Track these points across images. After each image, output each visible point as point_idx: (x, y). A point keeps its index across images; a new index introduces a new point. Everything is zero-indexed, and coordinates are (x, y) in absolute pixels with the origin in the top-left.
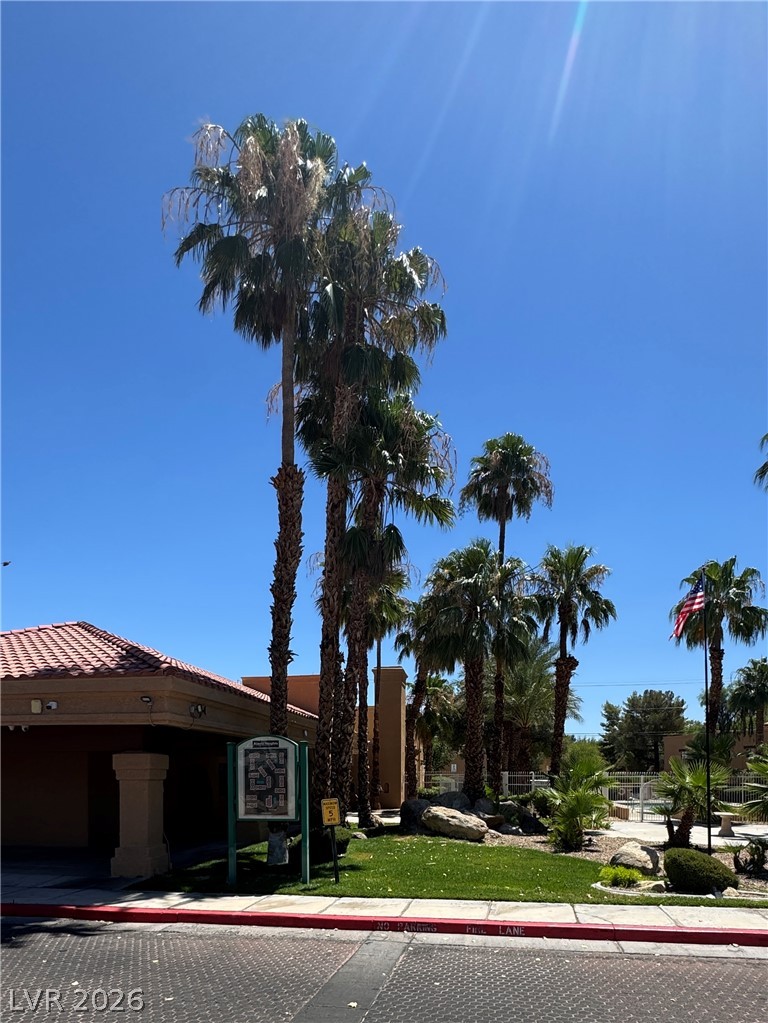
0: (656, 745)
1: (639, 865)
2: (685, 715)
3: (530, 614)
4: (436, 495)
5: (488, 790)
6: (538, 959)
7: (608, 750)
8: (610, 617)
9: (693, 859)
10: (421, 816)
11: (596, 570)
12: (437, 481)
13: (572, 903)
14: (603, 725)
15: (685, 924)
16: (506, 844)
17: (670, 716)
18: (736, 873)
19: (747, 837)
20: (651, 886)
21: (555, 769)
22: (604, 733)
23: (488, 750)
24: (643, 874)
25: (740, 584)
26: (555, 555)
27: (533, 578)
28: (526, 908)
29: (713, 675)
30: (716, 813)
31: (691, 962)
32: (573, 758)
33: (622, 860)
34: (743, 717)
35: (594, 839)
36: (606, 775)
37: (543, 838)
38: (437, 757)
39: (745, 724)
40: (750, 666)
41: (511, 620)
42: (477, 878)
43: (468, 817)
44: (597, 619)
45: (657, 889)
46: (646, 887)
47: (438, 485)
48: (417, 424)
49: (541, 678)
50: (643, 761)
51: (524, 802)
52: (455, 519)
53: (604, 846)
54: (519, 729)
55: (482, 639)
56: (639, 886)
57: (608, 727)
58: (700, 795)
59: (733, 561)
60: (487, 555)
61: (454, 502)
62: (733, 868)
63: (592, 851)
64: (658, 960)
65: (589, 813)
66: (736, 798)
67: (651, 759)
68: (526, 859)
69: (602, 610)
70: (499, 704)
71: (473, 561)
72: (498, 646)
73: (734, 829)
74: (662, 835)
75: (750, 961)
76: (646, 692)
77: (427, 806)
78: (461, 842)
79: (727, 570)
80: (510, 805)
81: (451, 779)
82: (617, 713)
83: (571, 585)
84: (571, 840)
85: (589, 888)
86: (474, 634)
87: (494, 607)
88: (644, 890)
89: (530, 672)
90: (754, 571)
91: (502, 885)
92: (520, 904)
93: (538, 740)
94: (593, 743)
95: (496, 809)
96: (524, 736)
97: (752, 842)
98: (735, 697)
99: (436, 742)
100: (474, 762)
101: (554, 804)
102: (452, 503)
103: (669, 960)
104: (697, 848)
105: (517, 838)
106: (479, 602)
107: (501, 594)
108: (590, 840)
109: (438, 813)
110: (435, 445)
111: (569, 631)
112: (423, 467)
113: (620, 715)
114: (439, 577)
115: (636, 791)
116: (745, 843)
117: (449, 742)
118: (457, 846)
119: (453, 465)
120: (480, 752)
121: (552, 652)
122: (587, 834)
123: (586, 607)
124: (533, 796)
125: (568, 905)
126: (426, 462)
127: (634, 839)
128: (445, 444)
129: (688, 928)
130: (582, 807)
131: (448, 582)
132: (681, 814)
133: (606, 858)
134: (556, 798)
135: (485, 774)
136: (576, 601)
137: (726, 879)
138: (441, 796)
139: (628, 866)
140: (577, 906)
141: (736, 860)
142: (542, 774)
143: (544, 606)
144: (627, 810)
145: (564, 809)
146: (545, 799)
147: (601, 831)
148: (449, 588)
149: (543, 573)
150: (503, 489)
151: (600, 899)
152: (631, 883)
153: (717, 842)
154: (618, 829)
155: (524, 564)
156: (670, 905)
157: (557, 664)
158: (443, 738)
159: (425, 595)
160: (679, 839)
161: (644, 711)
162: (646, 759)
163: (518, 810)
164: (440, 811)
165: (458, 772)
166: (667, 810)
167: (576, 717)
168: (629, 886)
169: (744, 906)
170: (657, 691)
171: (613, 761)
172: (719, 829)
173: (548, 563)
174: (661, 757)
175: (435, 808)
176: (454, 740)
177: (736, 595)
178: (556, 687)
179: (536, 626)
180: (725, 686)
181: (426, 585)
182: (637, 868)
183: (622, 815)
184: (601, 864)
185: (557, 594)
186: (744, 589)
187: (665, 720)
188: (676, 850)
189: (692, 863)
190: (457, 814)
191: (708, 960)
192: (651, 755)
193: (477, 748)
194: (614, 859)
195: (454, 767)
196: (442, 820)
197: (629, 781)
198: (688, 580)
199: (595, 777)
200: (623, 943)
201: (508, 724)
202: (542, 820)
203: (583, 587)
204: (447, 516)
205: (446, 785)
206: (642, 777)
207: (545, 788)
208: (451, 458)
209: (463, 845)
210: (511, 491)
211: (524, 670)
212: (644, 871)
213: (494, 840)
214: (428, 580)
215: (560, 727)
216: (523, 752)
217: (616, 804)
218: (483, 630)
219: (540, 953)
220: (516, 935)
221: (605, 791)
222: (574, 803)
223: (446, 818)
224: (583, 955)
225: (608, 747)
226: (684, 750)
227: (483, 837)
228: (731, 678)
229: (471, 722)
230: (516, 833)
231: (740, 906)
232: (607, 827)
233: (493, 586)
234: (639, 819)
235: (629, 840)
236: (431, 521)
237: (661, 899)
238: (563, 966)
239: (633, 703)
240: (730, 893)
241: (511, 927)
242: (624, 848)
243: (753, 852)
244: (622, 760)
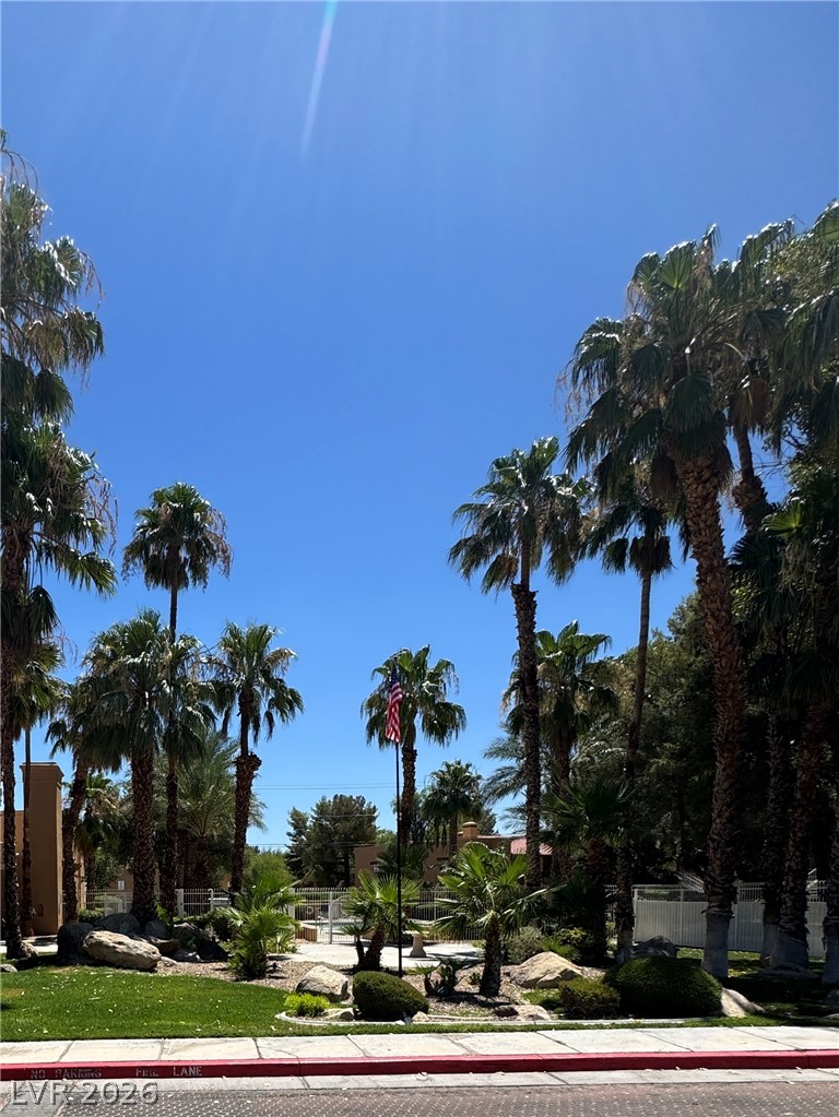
0: (346, 858)
1: (326, 991)
2: (377, 823)
3: (207, 704)
4: (94, 554)
5: (160, 911)
6: (216, 1102)
7: (295, 862)
8: (297, 709)
9: (382, 982)
10: (82, 943)
11: (280, 655)
12: (94, 537)
13: (254, 1036)
14: (289, 834)
15: (374, 1054)
16: (181, 973)
17: (361, 824)
18: (427, 996)
19: (438, 957)
20: (339, 1014)
21: (236, 886)
22: (290, 843)
23: (160, 863)
24: (331, 1001)
25: (434, 677)
26: (235, 633)
27: (210, 661)
28: (203, 1044)
29: (406, 778)
30: (408, 932)
31: (379, 1095)
32: (254, 871)
33: (309, 986)
34: (436, 826)
35: (279, 964)
36: (292, 892)
37: (223, 965)
38: (100, 872)
39: (438, 834)
40: (444, 769)
41: (184, 709)
42: (147, 1014)
43: (137, 943)
44: (283, 712)
45: (345, 1017)
46: (333, 1015)
47: (96, 541)
48: (69, 463)
49: (220, 780)
50: (332, 876)
51: (202, 924)
52: (118, 582)
53: (290, 972)
54: (195, 839)
55: (151, 731)
56: (326, 1014)
57: (295, 837)
58: (390, 912)
59: (426, 650)
60: (156, 631)
61: (116, 563)
62: (423, 992)
63: (277, 978)
64: (345, 1095)
65: (274, 935)
66: (427, 915)
67: (341, 873)
68: (203, 989)
69: (287, 701)
70: (172, 808)
71: (139, 636)
72: (170, 741)
73: (426, 949)
74: (352, 958)
75: (440, 1090)
76: (336, 797)
77: (89, 930)
78: (130, 972)
79: (420, 662)
80: (186, 928)
81: (118, 899)
82: (304, 821)
83: (252, 670)
84: (254, 967)
85: (273, 1019)
86: (142, 726)
87: (165, 692)
88: (332, 1019)
89: (207, 771)
90: (448, 663)
91: (177, 1020)
92: (197, 1040)
93: (217, 852)
94: (278, 854)
95: (170, 932)
96: (201, 848)
97: (443, 962)
98: (428, 804)
99: (99, 855)
100: (143, 877)
101: (235, 926)
102: (112, 564)
103: (356, 1094)
104: (388, 970)
105: (194, 966)
106: (147, 686)
107: (173, 678)
108: (275, 965)
109: (101, 939)
110: (92, 491)
111: (251, 725)
112: (77, 517)
113: (308, 824)
114: (100, 654)
115: (325, 909)
116: (436, 964)
117: (115, 854)
118: (124, 976)
119: (114, 519)
120: (151, 866)
121: (231, 749)
122: (271, 958)
123: (270, 697)
124: (211, 917)
125: (250, 1039)
126: (82, 511)
127: (322, 963)
128: (104, 491)
129: (375, 1058)
130: (266, 928)
131: (110, 661)
132: (372, 934)
133: (292, 984)
134: (238, 919)
135: (157, 892)
136: (258, 689)
137: (416, 1003)
138: (106, 918)
139: (315, 993)
140: (259, 1040)
141: (427, 982)
142: (222, 891)
143: (222, 694)
144: (316, 930)
145: (246, 932)
146: (224, 920)
147: (287, 955)
148: (111, 669)
149: (221, 655)
150: (174, 552)
151: (285, 1031)
152: (318, 1012)
153: (408, 964)
154: (306, 952)
155: (199, 643)
156: (359, 1034)
157: (238, 763)
158: (107, 849)
159: (83, 675)
160: (369, 961)
161: (333, 819)
162: (336, 873)
163: (195, 933)
164: (106, 937)
165: (126, 889)
166: (357, 929)
167: (259, 825)
168: (315, 1016)
169: (434, 1032)
170: (348, 796)
171: (300, 876)
172: (411, 949)
173: (226, 644)
174: (352, 871)
175: (98, 933)
176: (120, 853)
177: (430, 689)
178: (237, 790)
179: (213, 717)
180: (418, 791)
181: (84, 663)
182: (325, 994)
183: (309, 936)
184: (287, 992)
185: (237, 680)
186: (437, 682)
187: (355, 829)
188: (365, 973)
189: (382, 987)
190: (125, 939)
191: (396, 1091)
192: (341, 869)
193: (147, 861)
194: (300, 985)
195: (121, 884)
196: (107, 947)
197: (317, 898)
198: (379, 670)
199: (280, 894)
200: (308, 1078)
201: (183, 833)
202: (222, 945)
203: (266, 674)
204: (107, 581)
205: (112, 905)
206: (331, 893)
207: (225, 907)
208: (111, 510)
209: (132, 976)
210: (183, 554)
211: (200, 768)
212: (333, 999)
213: (168, 968)
214: (87, 658)
215: (241, 836)
216: (200, 865)
217: (303, 924)
218: (152, 721)
219: (219, 1094)
220: (192, 1077)
221: (291, 910)
222: (257, 924)
223: (111, 944)
224: (265, 1094)
225: (295, 859)
226: (376, 863)
227: (155, 966)
228: (424, 783)
229: (139, 830)
230: (193, 960)
231: (429, 1032)
232: (294, 951)
233: (164, 667)
234: (328, 940)
235: (317, 964)
236: (88, 584)
237: (349, 1027)
238: (244, 1107)
239: (322, 809)
240: (420, 1018)
241: (187, 1067)
242: (311, 974)
243: (444, 973)
244: (310, 875)
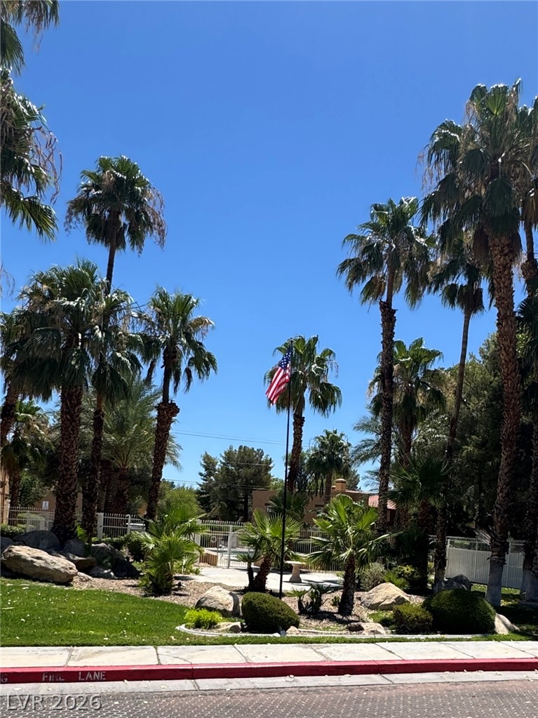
0: (246, 498)
1: (221, 607)
2: (272, 472)
3: (135, 353)
4: (36, 198)
5: (80, 531)
6: (117, 703)
7: (204, 499)
9: (265, 602)
11: (201, 323)
12: (38, 183)
13: (155, 645)
14: (201, 474)
15: (254, 660)
16: (96, 588)
17: (259, 472)
18: (299, 614)
19: (310, 583)
20: (229, 627)
21: (151, 514)
22: (202, 482)
23: (84, 488)
24: (223, 616)
26: (164, 297)
27: (140, 316)
28: (109, 652)
29: (295, 439)
30: (289, 562)
31: (255, 694)
32: (168, 504)
33: (207, 603)
35: (184, 584)
36: (199, 522)
37: (135, 582)
38: (26, 491)
40: (325, 435)
41: (114, 356)
42: (59, 623)
43: (55, 559)
45: (234, 629)
46: (225, 628)
47: (39, 188)
48: (16, 109)
49: (143, 421)
50: (234, 512)
51: (118, 545)
52: (59, 229)
53: (192, 590)
54: (117, 470)
55: (82, 369)
56: (218, 627)
57: (206, 477)
58: (276, 545)
60: (93, 280)
62: (297, 610)
63: (181, 595)
64: (228, 694)
65: (180, 558)
66: (304, 549)
67: (241, 511)
68: (114, 603)
70: (97, 441)
71: (77, 283)
72: (99, 379)
73: (302, 576)
74: (243, 581)
75: (301, 689)
76: (241, 447)
77: (8, 544)
78: (46, 585)
79: (310, 347)
80: (102, 548)
81: (40, 518)
82: (214, 464)
83: (176, 330)
84: (162, 585)
85: (174, 630)
86: (73, 363)
87: (96, 337)
88: (223, 631)
89: (132, 412)
91: (86, 630)
92: (104, 648)
93: (137, 483)
94: (191, 490)
95: (88, 551)
96: (122, 478)
97: (313, 587)
98: (311, 462)
99: (25, 476)
100: (65, 499)
101: (147, 548)
102: (54, 212)
103: (237, 694)
104: (271, 593)
105: (108, 582)
106: (81, 328)
107: (105, 325)
108: (180, 585)
109: (20, 553)
110: (38, 140)
111: (173, 377)
112: (22, 162)
113: (217, 467)
114: (37, 292)
115: (226, 539)
116: (308, 588)
117: (41, 476)
118: (40, 589)
119: (58, 170)
120: (74, 490)
121: (155, 396)
122: (177, 578)
123: (190, 356)
124: (127, 539)
125: (152, 647)
126: (27, 157)
127: (220, 584)
128: (49, 144)
129: (255, 664)
130: (173, 552)
131: (46, 300)
132: (261, 561)
133: (192, 601)
134: (150, 542)
135: (79, 514)
136: (181, 348)
137: (290, 619)
138: (26, 534)
139: (210, 609)
140: (160, 649)
141: (300, 603)
142: (138, 518)
143: (149, 346)
144: (217, 557)
145: (157, 554)
146: (138, 543)
147: (191, 575)
148: (47, 307)
149: (151, 313)
150: (115, 215)
151: (183, 641)
152: (212, 625)
153: (287, 587)
154: (207, 574)
155: (131, 299)
156: (243, 643)
157: (159, 408)
158: (33, 471)
160: (257, 584)
161: (238, 465)
162: (237, 510)
163: (111, 553)
164: (24, 551)
165: (50, 510)
166: (249, 558)
167: (175, 463)
168: (210, 628)
169: (302, 642)
170: (250, 447)
171: (208, 510)
172: (290, 576)
173: (156, 305)
174: (250, 509)
175: (17, 548)
176: (46, 475)
177: (316, 371)
178: (157, 431)
179: (139, 366)
182: (219, 611)
183: (211, 561)
184: (187, 608)
185: (163, 337)
186: (322, 366)
187: (254, 475)
188: (252, 594)
189: (265, 606)
190: (44, 555)
191: (269, 691)
192: (241, 507)
193: (70, 485)
194: (199, 602)
195: (45, 505)
196: (25, 561)
197: (220, 529)
198: (280, 349)
199: (188, 524)
200: (199, 681)
201: (106, 464)
202: (135, 564)
203: (188, 336)
204: (47, 226)
205: (33, 523)
206: (231, 526)
207: (140, 532)
208: (56, 162)
209: (48, 588)
210: (123, 219)
211: (126, 408)
212: (225, 613)
213: (83, 583)
214: (24, 293)
215: (158, 472)
216: (120, 494)
217: (206, 551)
218: (83, 359)
219: (119, 696)
220: (96, 680)
221: (197, 538)
222: (166, 548)
223: (30, 559)
224: (161, 695)
225: (204, 496)
226: (269, 504)
227: (71, 580)
229: (65, 457)
230: (107, 577)
231: (298, 642)
232: (197, 573)
233: (97, 315)
234: (226, 565)
235: (215, 584)
236: (29, 227)
237: (236, 638)
238: (141, 707)
239: (229, 456)
240: (292, 631)
241: (92, 673)
242: (209, 593)
243: (313, 596)
244: (215, 510)
